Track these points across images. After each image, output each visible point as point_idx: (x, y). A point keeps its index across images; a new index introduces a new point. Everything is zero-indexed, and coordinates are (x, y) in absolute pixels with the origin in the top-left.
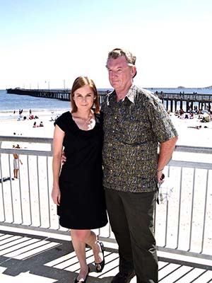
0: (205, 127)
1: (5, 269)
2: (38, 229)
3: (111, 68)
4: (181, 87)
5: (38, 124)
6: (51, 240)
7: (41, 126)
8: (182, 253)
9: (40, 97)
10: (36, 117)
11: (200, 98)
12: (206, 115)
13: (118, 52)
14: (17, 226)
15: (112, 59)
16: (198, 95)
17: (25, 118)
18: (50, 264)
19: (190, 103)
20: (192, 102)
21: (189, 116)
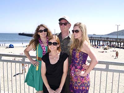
0: (106, 52)
4: (94, 34)
11: (103, 39)
12: (106, 47)
16: (102, 38)
19: (99, 41)
20: (100, 41)
21: (99, 47)
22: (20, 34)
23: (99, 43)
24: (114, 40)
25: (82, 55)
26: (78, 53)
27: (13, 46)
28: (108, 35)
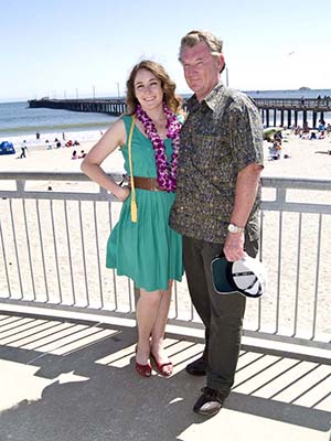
1: (37, 369)
2: (85, 310)
3: (187, 61)
6: (105, 326)
8: (302, 342)
13: (196, 36)
14: (53, 306)
15: (187, 48)
17: (59, 145)
18: (103, 361)
19: (319, 114)
20: (322, 111)
21: (318, 134)
22: (34, 104)
23: (318, 118)
27: (11, 146)
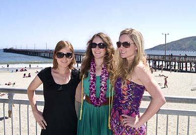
5: (27, 75)
7: (29, 76)
9: (28, 55)
10: (25, 70)
17: (17, 70)
24: (160, 58)
25: (132, 89)
26: (126, 85)
28: (151, 49)
